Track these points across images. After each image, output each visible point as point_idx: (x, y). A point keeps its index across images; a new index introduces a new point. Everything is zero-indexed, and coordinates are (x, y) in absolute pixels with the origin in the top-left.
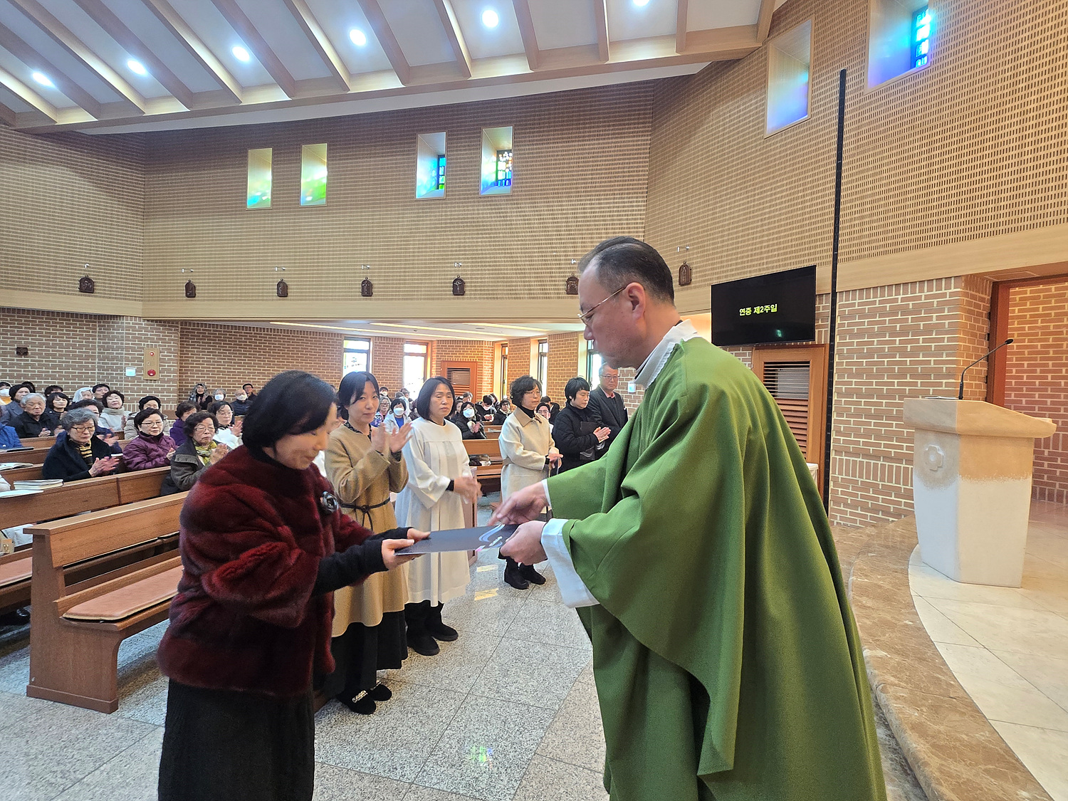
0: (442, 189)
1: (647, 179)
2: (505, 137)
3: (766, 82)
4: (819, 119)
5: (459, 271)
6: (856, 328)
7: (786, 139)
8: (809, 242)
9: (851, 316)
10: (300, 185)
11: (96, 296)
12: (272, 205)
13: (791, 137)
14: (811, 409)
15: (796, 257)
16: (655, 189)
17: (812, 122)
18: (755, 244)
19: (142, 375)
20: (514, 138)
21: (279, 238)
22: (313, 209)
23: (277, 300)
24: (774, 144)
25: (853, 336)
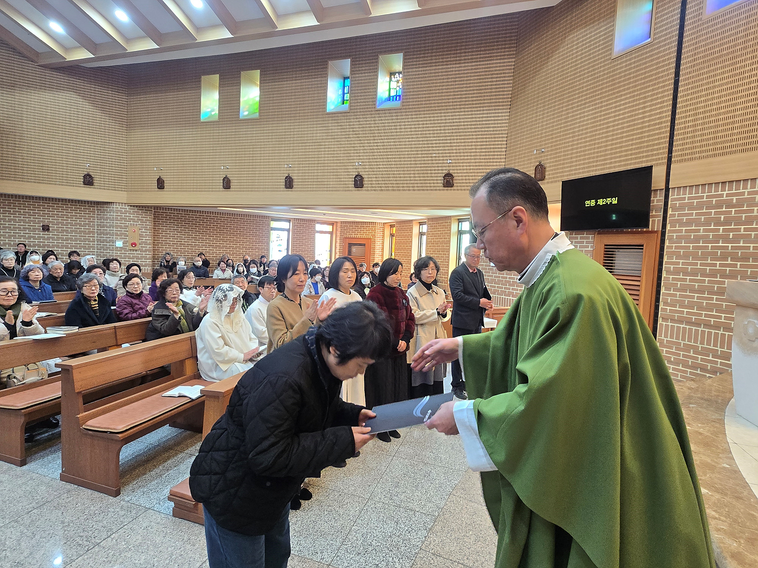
0: (347, 104)
1: (511, 94)
2: (397, 62)
3: (615, 11)
4: (660, 42)
5: (359, 169)
6: (685, 218)
7: (630, 60)
8: (647, 146)
9: (682, 207)
10: (239, 103)
11: (95, 188)
12: (219, 118)
13: (635, 58)
14: (643, 284)
15: (636, 158)
16: (516, 102)
17: (655, 44)
18: (601, 147)
19: (127, 246)
20: (404, 62)
21: (224, 144)
22: (249, 121)
23: (223, 191)
24: (621, 64)
25: (682, 224)
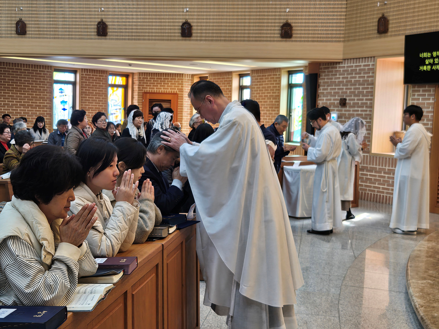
5: (186, 15)
